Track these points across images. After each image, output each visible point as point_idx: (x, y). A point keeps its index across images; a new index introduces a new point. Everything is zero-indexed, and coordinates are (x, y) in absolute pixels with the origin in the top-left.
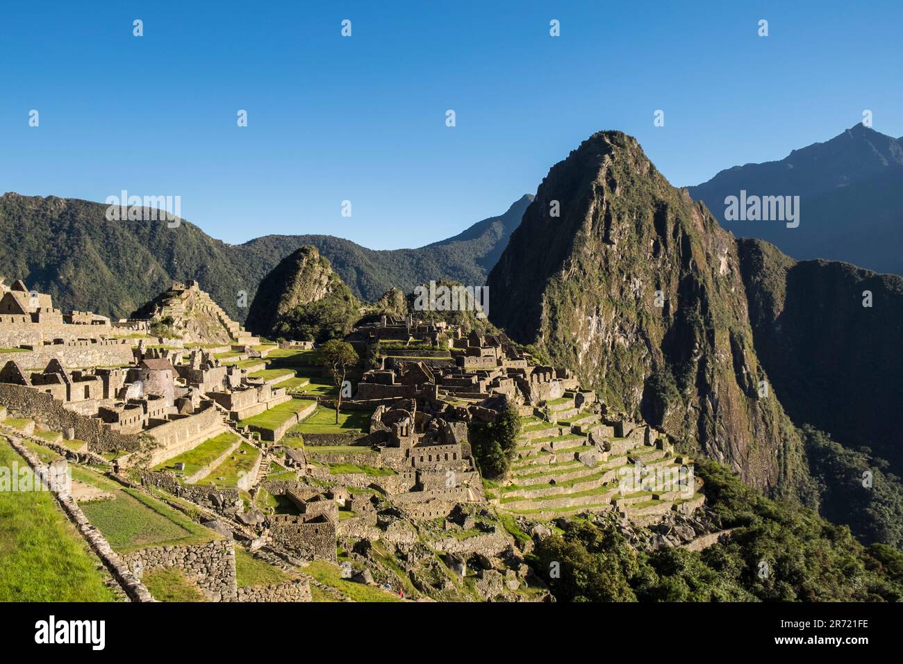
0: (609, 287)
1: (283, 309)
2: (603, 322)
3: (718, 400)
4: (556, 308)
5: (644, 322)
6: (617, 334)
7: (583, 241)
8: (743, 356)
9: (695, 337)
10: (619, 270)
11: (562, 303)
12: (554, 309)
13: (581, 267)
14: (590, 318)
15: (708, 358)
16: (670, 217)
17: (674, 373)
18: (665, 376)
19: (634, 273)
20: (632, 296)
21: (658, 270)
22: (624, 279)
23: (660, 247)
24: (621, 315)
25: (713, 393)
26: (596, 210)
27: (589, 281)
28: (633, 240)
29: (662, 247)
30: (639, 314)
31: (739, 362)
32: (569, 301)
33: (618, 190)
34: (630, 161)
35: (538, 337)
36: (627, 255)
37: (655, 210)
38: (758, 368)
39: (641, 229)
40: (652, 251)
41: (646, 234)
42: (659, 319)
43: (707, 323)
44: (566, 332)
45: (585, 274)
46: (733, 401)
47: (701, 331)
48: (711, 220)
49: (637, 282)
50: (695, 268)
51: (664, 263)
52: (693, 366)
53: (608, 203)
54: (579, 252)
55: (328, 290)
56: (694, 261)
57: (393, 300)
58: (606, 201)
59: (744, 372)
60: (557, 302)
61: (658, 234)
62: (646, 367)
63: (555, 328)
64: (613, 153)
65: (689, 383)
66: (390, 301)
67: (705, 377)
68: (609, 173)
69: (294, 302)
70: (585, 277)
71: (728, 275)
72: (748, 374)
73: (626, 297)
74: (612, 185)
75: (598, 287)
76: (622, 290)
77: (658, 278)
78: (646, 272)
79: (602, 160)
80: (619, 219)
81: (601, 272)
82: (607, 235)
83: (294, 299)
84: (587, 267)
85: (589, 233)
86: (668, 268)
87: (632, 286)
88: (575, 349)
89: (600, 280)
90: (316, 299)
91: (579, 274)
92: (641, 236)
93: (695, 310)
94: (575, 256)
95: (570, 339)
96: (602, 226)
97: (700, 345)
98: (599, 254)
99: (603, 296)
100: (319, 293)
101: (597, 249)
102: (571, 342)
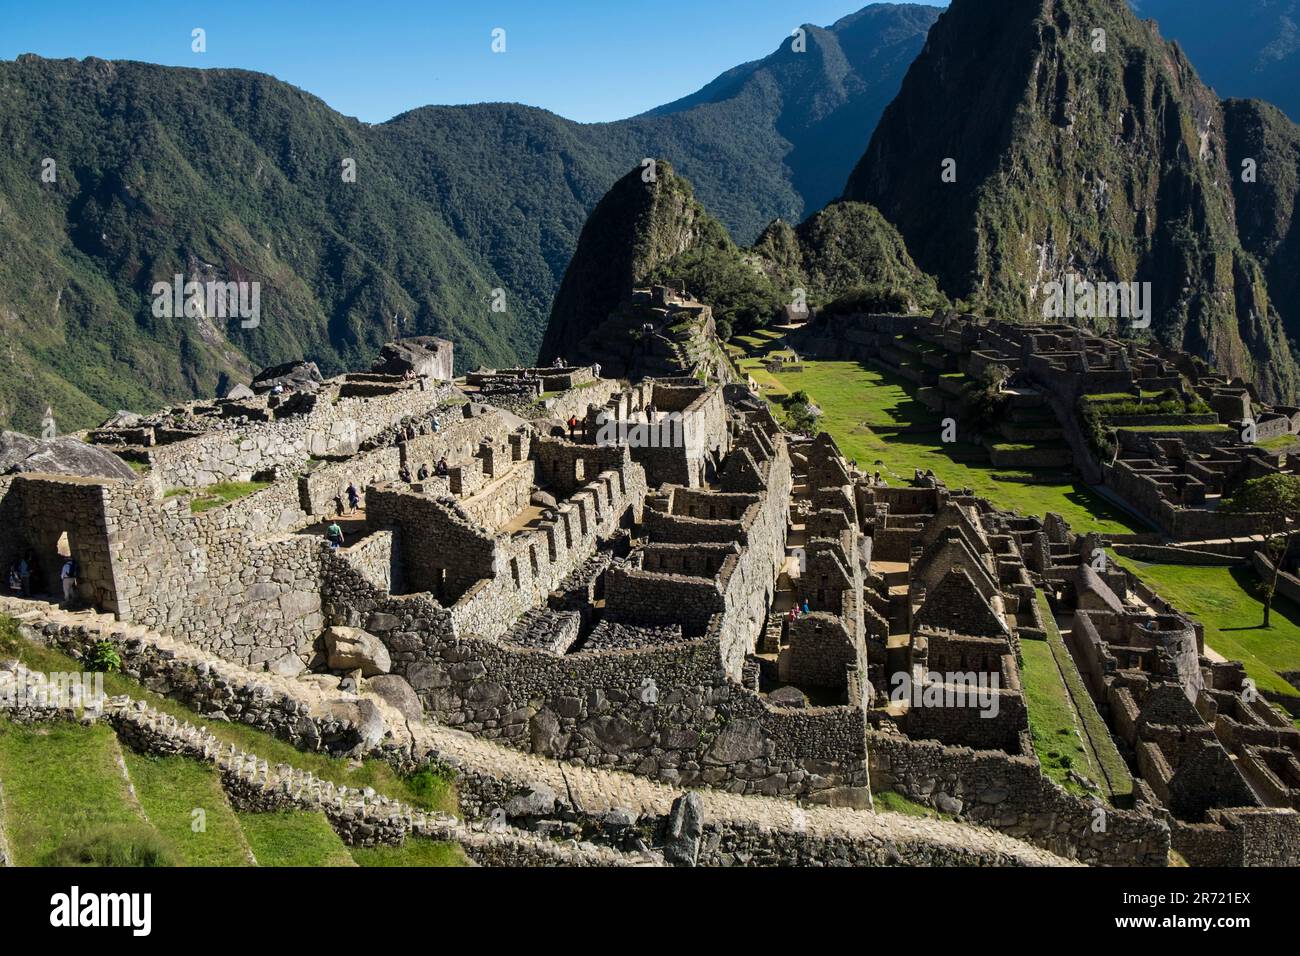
0: (1062, 193)
1: (640, 271)
2: (1055, 252)
3: (1216, 363)
4: (996, 235)
5: (1111, 247)
6: (1071, 268)
7: (1027, 121)
8: (1251, 293)
9: (1186, 268)
10: (1077, 165)
11: (1003, 226)
12: (993, 237)
13: (1025, 165)
14: (1039, 247)
15: (1203, 299)
16: (1149, 73)
19: (1098, 170)
20: (1093, 207)
21: (1130, 162)
22: (1083, 181)
23: (1134, 125)
24: (1079, 239)
26: (1043, 67)
27: (1038, 187)
28: (1095, 115)
29: (1137, 125)
30: (1103, 236)
31: (1244, 302)
32: (1014, 222)
33: (1070, 32)
35: (976, 283)
36: (1088, 140)
37: (1126, 62)
39: (1106, 96)
40: (1122, 131)
41: (1113, 104)
42: (1131, 242)
43: (1203, 246)
44: (1011, 272)
45: (1031, 176)
46: (1236, 363)
47: (1195, 258)
48: (1190, 73)
49: (1102, 183)
50: (1184, 154)
51: (1138, 151)
52: (1182, 313)
53: (1062, 57)
54: (1022, 140)
55: (695, 233)
56: (1184, 146)
57: (781, 240)
58: (1060, 52)
59: (1252, 317)
60: (997, 224)
61: (1130, 103)
63: (997, 267)
66: (777, 242)
67: (1198, 329)
69: (653, 258)
70: (1031, 180)
71: (1209, 161)
72: (1257, 319)
73: (1085, 209)
74: (1063, 21)
75: (1050, 199)
76: (1079, 198)
77: (1130, 175)
78: (1114, 169)
80: (1078, 81)
81: (1051, 171)
82: (1060, 110)
83: (653, 252)
84: (1033, 163)
85: (1034, 108)
86: (1144, 158)
87: (1094, 191)
88: (1023, 299)
89: (1050, 183)
90: (682, 249)
91: (1024, 177)
92: (1106, 106)
93: (1184, 223)
94: (1017, 147)
95: (1016, 283)
96: (1052, 96)
97: (1192, 279)
98: (1049, 143)
99: (1055, 210)
100: (684, 240)
101: (1046, 133)
102: (1018, 288)
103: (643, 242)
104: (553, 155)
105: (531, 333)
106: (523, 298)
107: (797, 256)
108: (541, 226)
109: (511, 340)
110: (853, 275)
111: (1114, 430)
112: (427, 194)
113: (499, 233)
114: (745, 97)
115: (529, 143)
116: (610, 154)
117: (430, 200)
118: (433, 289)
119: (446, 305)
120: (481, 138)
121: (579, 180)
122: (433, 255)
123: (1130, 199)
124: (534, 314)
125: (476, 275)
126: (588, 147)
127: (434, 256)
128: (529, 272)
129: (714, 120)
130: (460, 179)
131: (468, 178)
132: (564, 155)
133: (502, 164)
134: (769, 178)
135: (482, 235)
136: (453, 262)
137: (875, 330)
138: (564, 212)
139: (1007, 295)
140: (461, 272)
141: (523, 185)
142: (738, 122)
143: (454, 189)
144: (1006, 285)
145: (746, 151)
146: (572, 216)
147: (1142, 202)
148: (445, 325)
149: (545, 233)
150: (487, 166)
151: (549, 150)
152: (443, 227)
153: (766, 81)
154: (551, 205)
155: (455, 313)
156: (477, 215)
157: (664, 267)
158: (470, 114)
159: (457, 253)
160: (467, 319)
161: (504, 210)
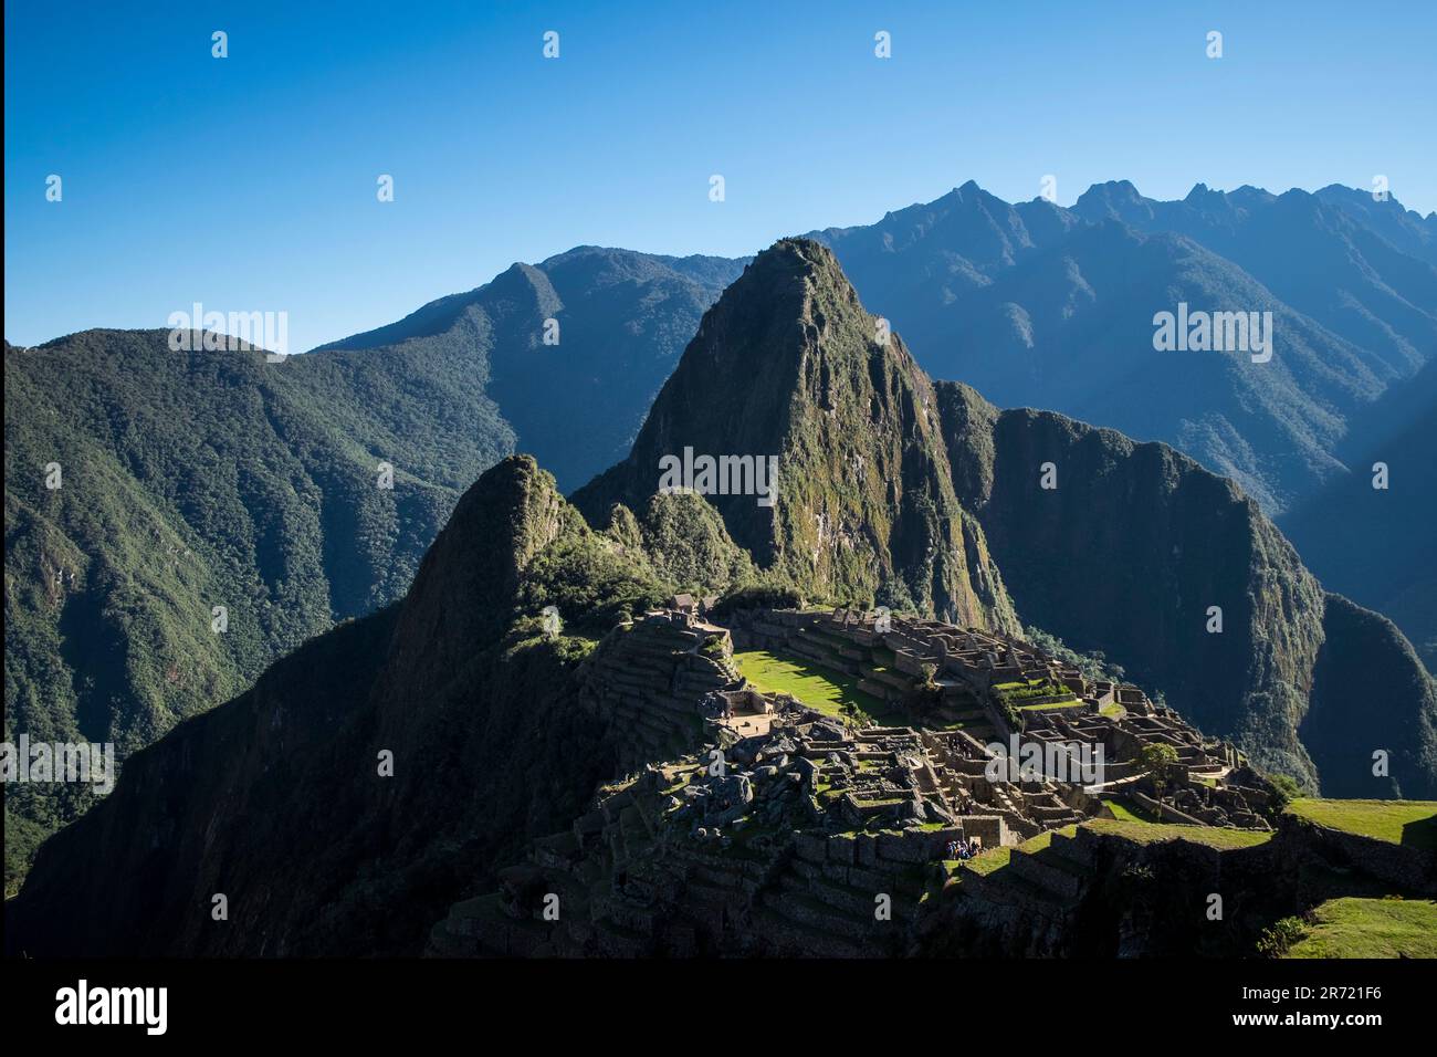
0: (831, 468)
1: (522, 561)
2: (829, 521)
3: (957, 612)
4: (786, 509)
5: (870, 515)
6: (841, 533)
7: (801, 407)
8: (977, 550)
9: (929, 531)
10: (840, 444)
11: (791, 500)
12: (785, 511)
13: (803, 446)
14: (818, 516)
15: (944, 557)
16: (888, 365)
17: (906, 581)
18: (896, 585)
19: (856, 448)
20: (854, 480)
21: (879, 440)
22: (846, 457)
23: (880, 409)
24: (846, 508)
25: (952, 603)
26: (809, 360)
27: (813, 464)
28: (851, 401)
29: (882, 409)
30: (864, 504)
31: (973, 559)
32: (799, 497)
33: (826, 329)
34: (830, 283)
35: (776, 553)
36: (847, 422)
37: (869, 356)
38: (989, 562)
39: (857, 384)
40: (871, 414)
41: (863, 391)
42: (884, 509)
43: (940, 511)
44: (800, 541)
45: (808, 455)
46: (971, 612)
47: (935, 522)
48: (909, 359)
49: (860, 459)
50: (920, 434)
51: (884, 430)
52: (928, 570)
53: (823, 352)
54: (798, 424)
55: (560, 523)
56: (918, 426)
57: (624, 524)
58: (821, 348)
59: (979, 571)
61: (875, 390)
62: (874, 575)
63: (790, 538)
64: (814, 274)
65: (924, 593)
66: (621, 525)
67: (942, 583)
68: (815, 306)
69: (530, 548)
70: (807, 458)
71: (931, 433)
72: (983, 573)
73: (849, 481)
74: (820, 321)
75: (822, 474)
76: (844, 473)
77: (880, 451)
78: (868, 446)
79: (802, 286)
80: (837, 373)
81: (821, 449)
82: (825, 397)
83: (530, 543)
84: (809, 445)
85: (805, 396)
86: (889, 437)
87: (854, 466)
88: (811, 564)
89: (822, 460)
90: (551, 538)
91: (802, 456)
92: (858, 395)
93: (924, 492)
94: (796, 430)
95: (805, 551)
96: (818, 385)
97: (934, 542)
98: (818, 426)
99: (827, 484)
100: (552, 529)
101: (815, 418)
102: (807, 555)
103: (521, 534)
104: (250, 388)
105: (228, 586)
106: (217, 547)
107: (639, 539)
108: (238, 466)
109: (204, 596)
110: (686, 553)
111: (1019, 709)
112: (97, 430)
113: (188, 474)
114: (458, 332)
115: (221, 375)
116: (314, 388)
117: (102, 437)
118: (108, 540)
119: (125, 557)
120: (163, 368)
121: (283, 416)
122: (107, 499)
123: (881, 471)
124: (232, 566)
125: (160, 521)
126: (289, 380)
127: (109, 501)
128: (224, 518)
129: (426, 355)
130: (139, 413)
131: (149, 412)
132: (263, 389)
133: (190, 397)
134: (488, 417)
135: (167, 476)
136: (132, 508)
137: (781, 624)
138: (265, 451)
139: (801, 562)
140: (142, 519)
141: (215, 421)
142: (451, 358)
143: (132, 424)
144: (798, 553)
145: (462, 388)
146: (274, 455)
147: (890, 475)
148: (125, 580)
149: (243, 474)
150: (171, 399)
151: (245, 383)
152: (118, 467)
153: (477, 315)
154: (250, 444)
155: (135, 566)
156: (160, 453)
157: (542, 556)
158: (149, 341)
159: (137, 498)
160: (150, 573)
161: (193, 448)
